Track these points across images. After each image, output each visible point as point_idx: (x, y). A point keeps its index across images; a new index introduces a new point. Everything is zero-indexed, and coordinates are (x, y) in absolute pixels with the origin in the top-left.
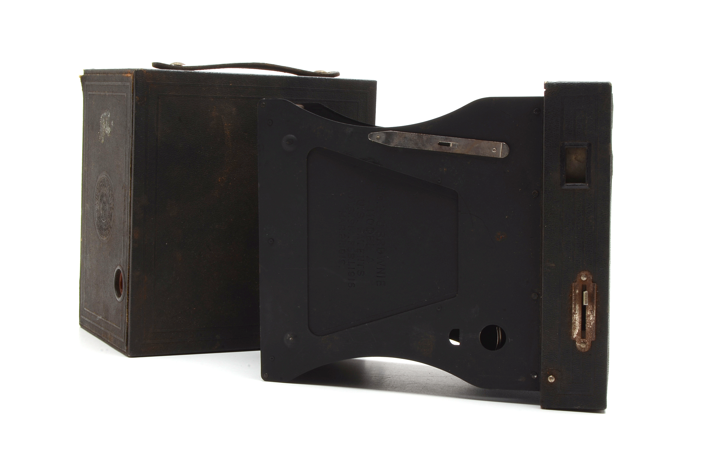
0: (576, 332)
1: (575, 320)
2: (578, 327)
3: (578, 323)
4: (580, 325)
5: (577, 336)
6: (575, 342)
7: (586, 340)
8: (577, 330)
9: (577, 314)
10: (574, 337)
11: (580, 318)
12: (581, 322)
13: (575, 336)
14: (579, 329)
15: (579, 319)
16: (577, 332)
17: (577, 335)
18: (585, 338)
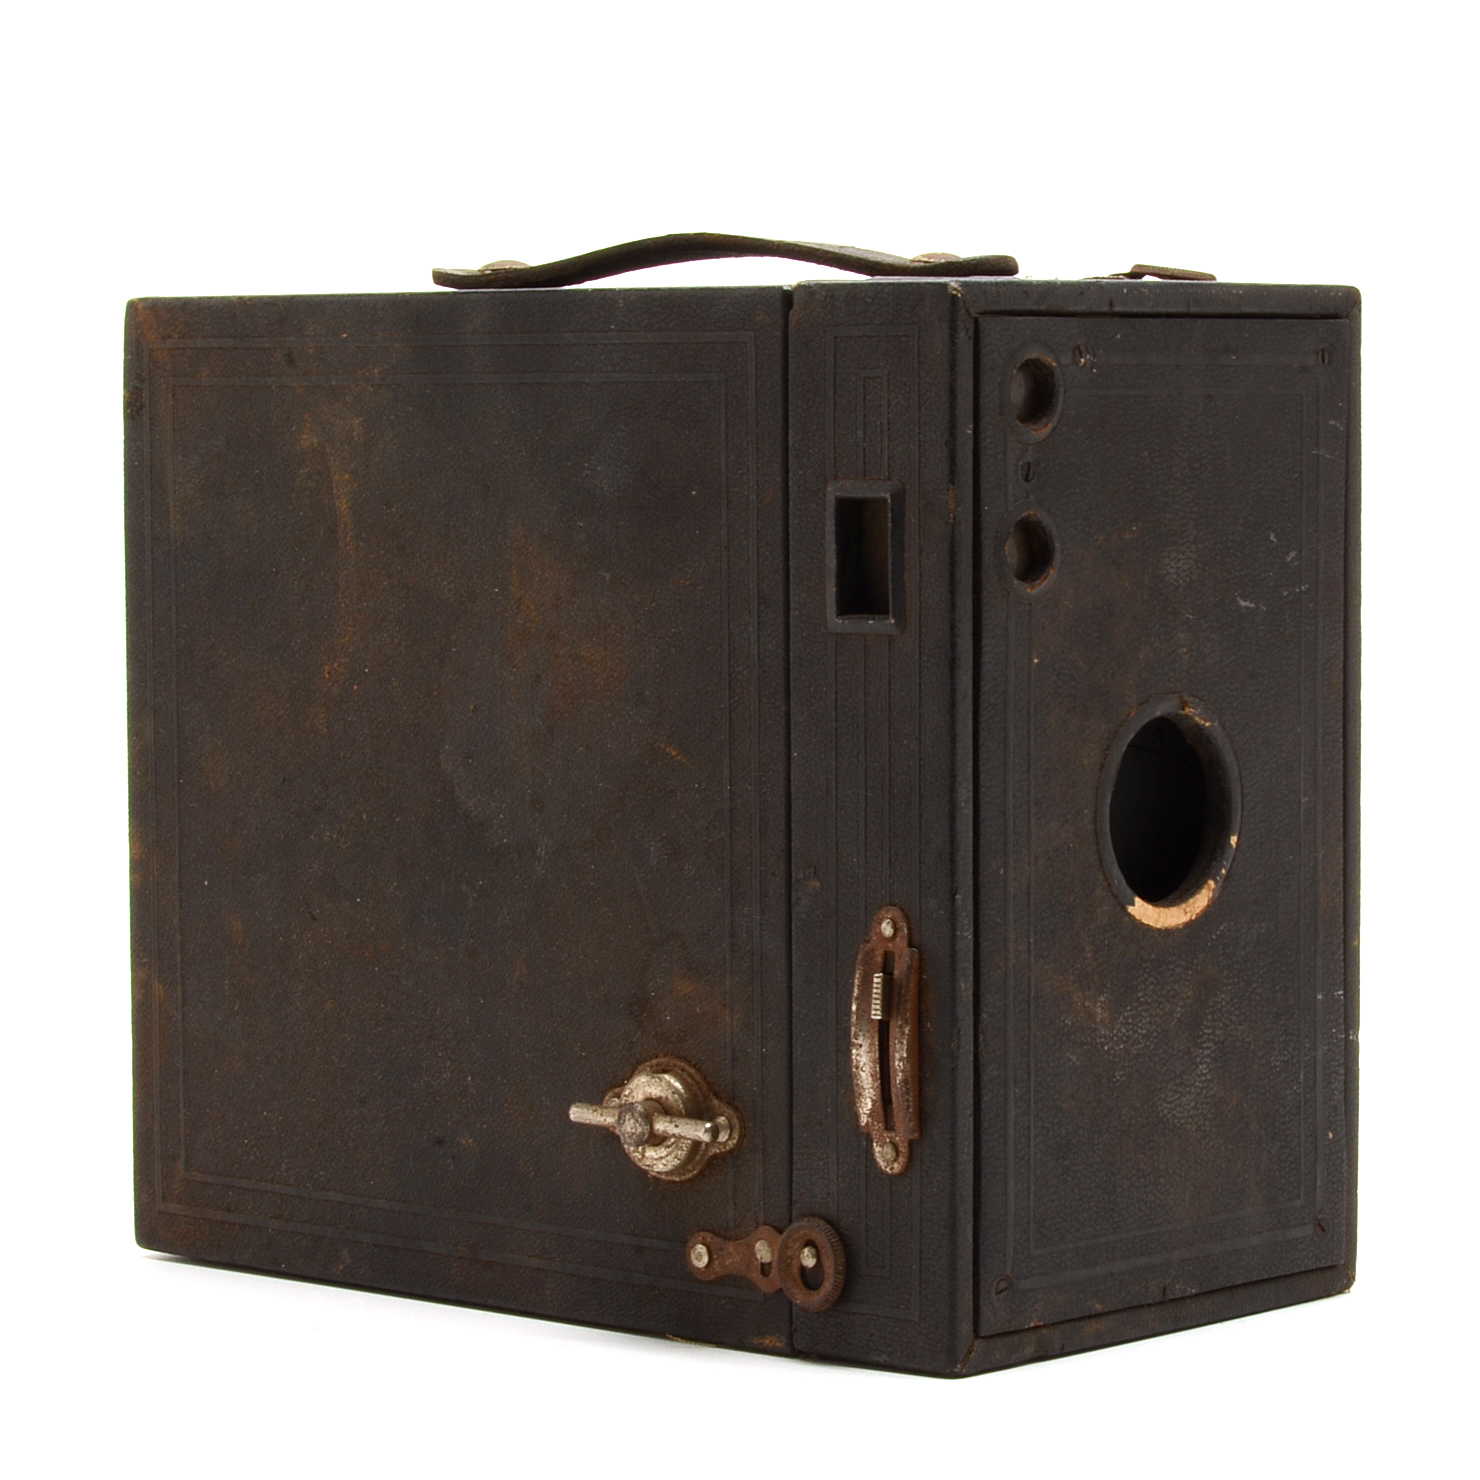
0: (866, 1104)
1: (857, 1068)
2: (871, 1090)
3: (870, 1079)
4: (876, 1084)
5: (870, 1120)
6: (870, 1141)
7: (896, 1136)
8: (869, 1100)
9: (863, 1048)
10: (863, 1124)
11: (874, 1062)
12: (878, 1076)
13: (864, 1120)
14: (874, 1098)
15: (871, 1064)
16: (870, 1106)
17: (869, 1115)
18: (894, 1130)
